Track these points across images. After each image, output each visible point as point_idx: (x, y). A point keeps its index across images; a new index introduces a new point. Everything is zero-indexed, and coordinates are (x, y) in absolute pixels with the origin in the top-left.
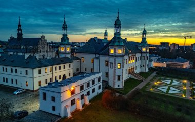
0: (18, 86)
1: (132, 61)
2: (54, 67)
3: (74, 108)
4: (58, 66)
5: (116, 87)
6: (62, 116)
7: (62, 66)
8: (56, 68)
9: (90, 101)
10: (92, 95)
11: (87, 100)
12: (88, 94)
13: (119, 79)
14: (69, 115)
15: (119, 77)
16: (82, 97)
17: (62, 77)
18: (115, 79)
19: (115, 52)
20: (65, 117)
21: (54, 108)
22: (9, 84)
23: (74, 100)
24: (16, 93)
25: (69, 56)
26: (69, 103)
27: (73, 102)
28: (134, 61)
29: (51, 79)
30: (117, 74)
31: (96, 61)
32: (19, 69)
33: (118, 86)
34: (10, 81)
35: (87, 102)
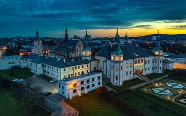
0: (53, 77)
1: (139, 64)
2: (75, 66)
3: (75, 95)
4: (77, 66)
5: (115, 84)
6: (67, 98)
7: (81, 66)
8: (76, 67)
9: (88, 92)
10: (91, 88)
11: (86, 91)
12: (88, 87)
13: (117, 79)
14: (71, 98)
15: (117, 77)
16: (82, 89)
17: (80, 73)
18: (114, 79)
19: (114, 59)
20: (68, 99)
21: (63, 93)
22: (50, 75)
23: (76, 90)
24: (51, 82)
25: (89, 58)
26: (72, 91)
27: (75, 91)
28: (142, 64)
29: (72, 74)
30: (115, 75)
31: (105, 63)
32: (54, 67)
33: (117, 84)
34: (50, 74)
35: (86, 92)
